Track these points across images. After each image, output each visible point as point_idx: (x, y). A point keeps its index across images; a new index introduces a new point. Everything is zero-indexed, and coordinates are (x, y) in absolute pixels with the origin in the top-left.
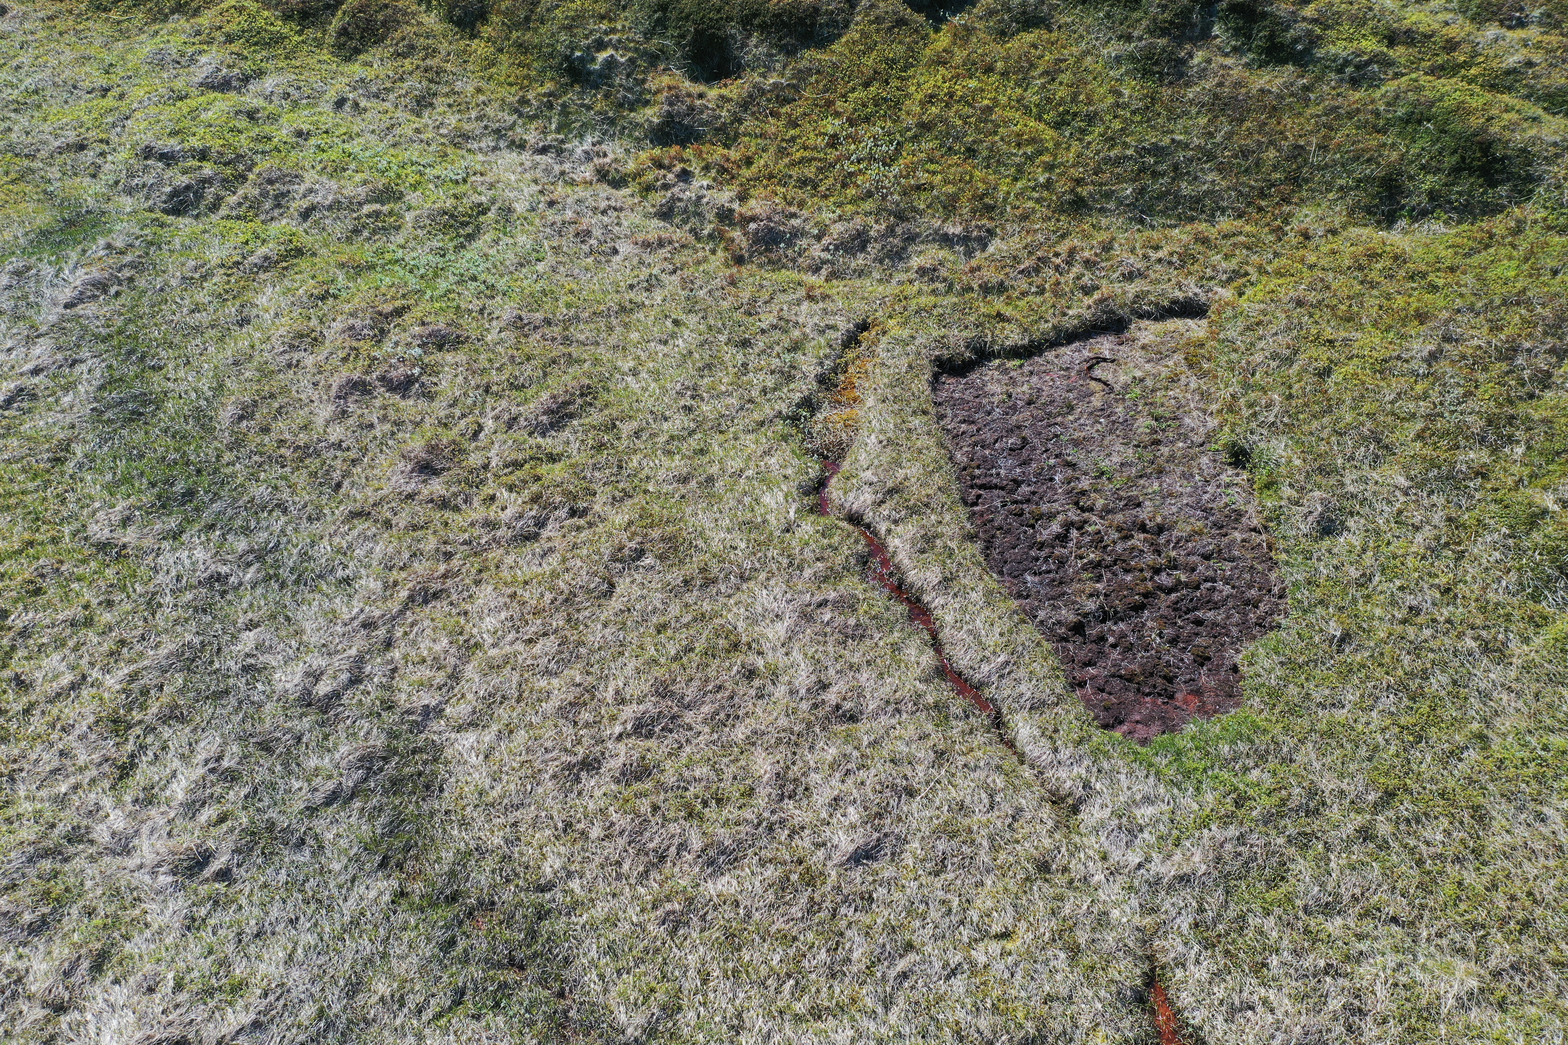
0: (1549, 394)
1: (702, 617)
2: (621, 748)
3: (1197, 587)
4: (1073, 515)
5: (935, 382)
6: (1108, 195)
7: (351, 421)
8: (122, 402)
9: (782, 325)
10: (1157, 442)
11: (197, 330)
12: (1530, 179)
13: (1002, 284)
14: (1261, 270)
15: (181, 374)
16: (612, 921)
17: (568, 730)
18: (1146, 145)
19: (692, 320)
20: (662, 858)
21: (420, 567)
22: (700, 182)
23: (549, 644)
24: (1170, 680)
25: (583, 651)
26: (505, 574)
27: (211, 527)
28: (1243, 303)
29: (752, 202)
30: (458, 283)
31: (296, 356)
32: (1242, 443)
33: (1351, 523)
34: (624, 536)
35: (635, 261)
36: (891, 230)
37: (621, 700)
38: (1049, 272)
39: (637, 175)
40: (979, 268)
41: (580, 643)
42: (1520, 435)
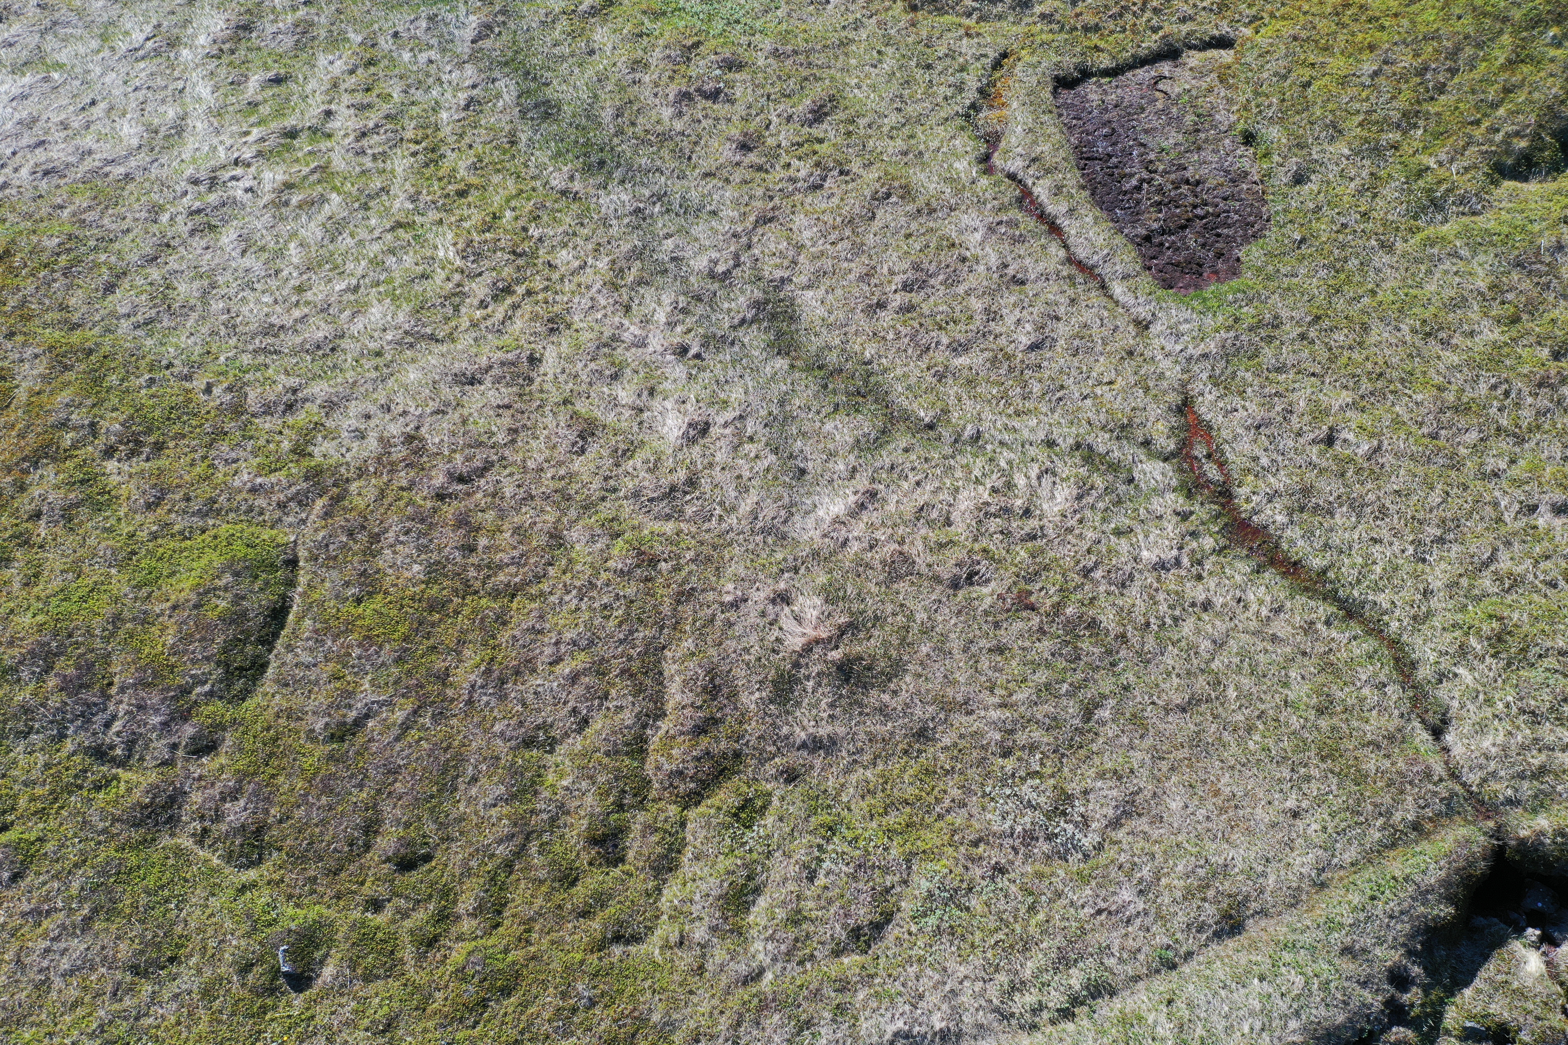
0: (1443, 97)
1: (931, 230)
2: (898, 296)
3: (1219, 216)
4: (1145, 175)
5: (1055, 93)
7: (686, 118)
8: (535, 107)
9: (951, 54)
10: (1198, 131)
11: (563, 58)
13: (1097, 25)
14: (1272, 16)
15: (564, 88)
16: (907, 376)
17: (866, 288)
19: (890, 50)
21: (757, 204)
23: (846, 244)
24: (1200, 266)
25: (865, 248)
26: (809, 208)
27: (623, 181)
28: (1258, 38)
30: (727, 25)
31: (638, 76)
32: (1251, 129)
33: (1313, 177)
34: (878, 185)
35: (843, 8)
37: (892, 273)
38: (1128, 17)
40: (1081, 14)
41: (863, 244)
42: (1421, 123)
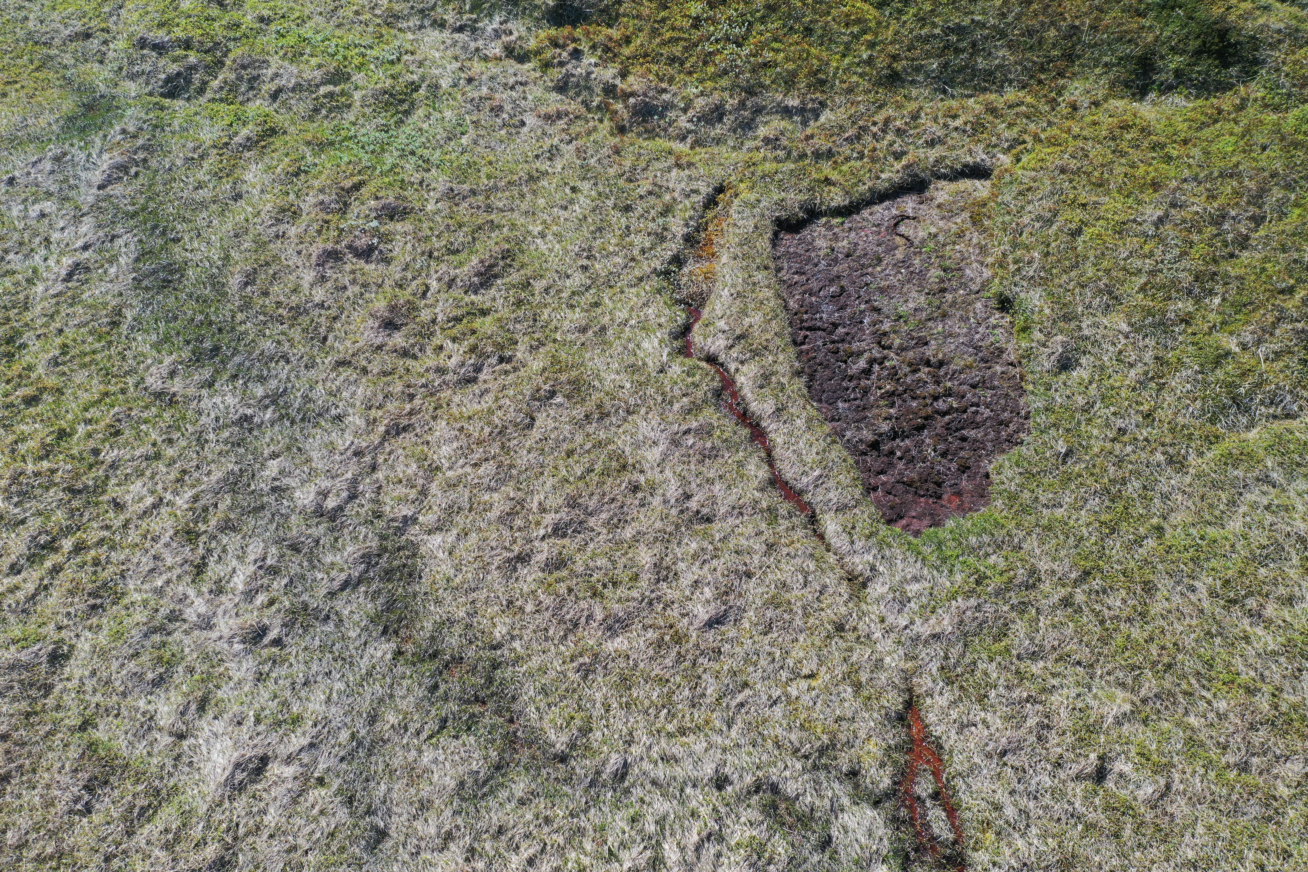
0: (1246, 254)
1: (599, 445)
2: (545, 545)
3: (965, 411)
4: (876, 353)
5: (775, 240)
6: (918, 69)
7: (329, 284)
8: (155, 272)
9: (656, 191)
10: (943, 290)
11: (203, 205)
12: (1256, 62)
13: (830, 150)
14: (1037, 139)
15: (196, 245)
16: (543, 670)
17: (506, 533)
18: (950, 24)
19: (585, 186)
20: (576, 625)
21: (391, 406)
22: (589, 60)
23: (489, 468)
24: (939, 484)
25: (514, 472)
26: (455, 410)
27: (235, 377)
28: (1019, 170)
29: (631, 79)
30: (401, 156)
31: (282, 228)
32: (1007, 292)
33: (1083, 361)
34: (540, 380)
35: (539, 132)
36: (742, 104)
37: (543, 510)
38: (868, 140)
39: (538, 52)
40: (812, 137)
41: (512, 466)
42: (1219, 288)
